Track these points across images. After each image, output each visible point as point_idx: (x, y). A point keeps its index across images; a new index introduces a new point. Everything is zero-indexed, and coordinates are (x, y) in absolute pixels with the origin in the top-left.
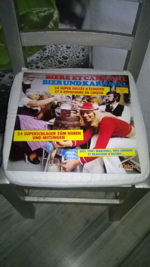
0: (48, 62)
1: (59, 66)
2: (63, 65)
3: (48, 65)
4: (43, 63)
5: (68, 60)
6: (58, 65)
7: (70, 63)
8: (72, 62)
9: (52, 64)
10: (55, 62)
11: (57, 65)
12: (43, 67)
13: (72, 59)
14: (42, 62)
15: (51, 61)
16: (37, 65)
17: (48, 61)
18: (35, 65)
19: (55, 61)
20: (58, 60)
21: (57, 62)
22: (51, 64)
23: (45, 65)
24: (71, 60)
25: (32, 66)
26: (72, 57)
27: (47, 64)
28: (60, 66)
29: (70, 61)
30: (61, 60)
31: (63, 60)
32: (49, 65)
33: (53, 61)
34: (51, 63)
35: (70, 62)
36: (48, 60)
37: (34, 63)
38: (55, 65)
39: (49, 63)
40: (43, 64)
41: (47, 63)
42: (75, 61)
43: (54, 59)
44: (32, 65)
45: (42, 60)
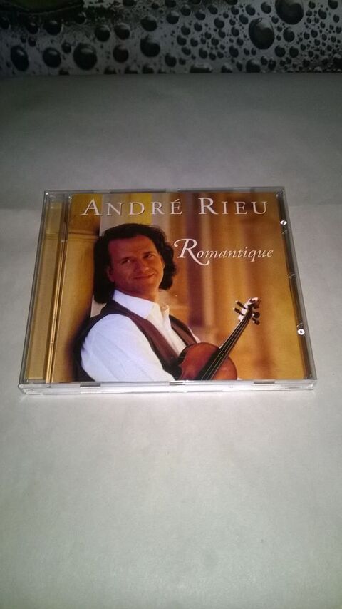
0: (203, 32)
1: (250, 57)
2: (269, 54)
3: (200, 46)
4: (179, 33)
5: (298, 29)
6: (246, 52)
7: (303, 48)
8: (317, 43)
9: (222, 41)
10: (235, 32)
11: (241, 50)
12: (173, 54)
13: (323, 26)
14: (172, 20)
15: (219, 24)
16: (147, 38)
17: (202, 23)
18: (138, 34)
19: (237, 26)
20: (251, 19)
21: (244, 30)
22: (215, 42)
23: (188, 45)
24: (314, 34)
25: (123, 34)
26: (323, 15)
27: (194, 43)
28: (256, 62)
29: (307, 36)
30: (266, 21)
31: (275, 21)
32: (205, 49)
33: (227, 28)
34: (215, 35)
35: (305, 42)
36: (202, 17)
37: (136, 19)
38: (234, 52)
39: (208, 36)
40: (175, 40)
41: (196, 36)
42: (333, 39)
43: (235, 12)
44: (127, 27)
45: (175, 13)
